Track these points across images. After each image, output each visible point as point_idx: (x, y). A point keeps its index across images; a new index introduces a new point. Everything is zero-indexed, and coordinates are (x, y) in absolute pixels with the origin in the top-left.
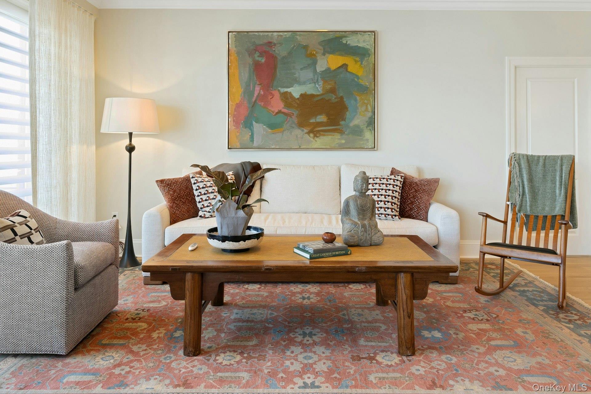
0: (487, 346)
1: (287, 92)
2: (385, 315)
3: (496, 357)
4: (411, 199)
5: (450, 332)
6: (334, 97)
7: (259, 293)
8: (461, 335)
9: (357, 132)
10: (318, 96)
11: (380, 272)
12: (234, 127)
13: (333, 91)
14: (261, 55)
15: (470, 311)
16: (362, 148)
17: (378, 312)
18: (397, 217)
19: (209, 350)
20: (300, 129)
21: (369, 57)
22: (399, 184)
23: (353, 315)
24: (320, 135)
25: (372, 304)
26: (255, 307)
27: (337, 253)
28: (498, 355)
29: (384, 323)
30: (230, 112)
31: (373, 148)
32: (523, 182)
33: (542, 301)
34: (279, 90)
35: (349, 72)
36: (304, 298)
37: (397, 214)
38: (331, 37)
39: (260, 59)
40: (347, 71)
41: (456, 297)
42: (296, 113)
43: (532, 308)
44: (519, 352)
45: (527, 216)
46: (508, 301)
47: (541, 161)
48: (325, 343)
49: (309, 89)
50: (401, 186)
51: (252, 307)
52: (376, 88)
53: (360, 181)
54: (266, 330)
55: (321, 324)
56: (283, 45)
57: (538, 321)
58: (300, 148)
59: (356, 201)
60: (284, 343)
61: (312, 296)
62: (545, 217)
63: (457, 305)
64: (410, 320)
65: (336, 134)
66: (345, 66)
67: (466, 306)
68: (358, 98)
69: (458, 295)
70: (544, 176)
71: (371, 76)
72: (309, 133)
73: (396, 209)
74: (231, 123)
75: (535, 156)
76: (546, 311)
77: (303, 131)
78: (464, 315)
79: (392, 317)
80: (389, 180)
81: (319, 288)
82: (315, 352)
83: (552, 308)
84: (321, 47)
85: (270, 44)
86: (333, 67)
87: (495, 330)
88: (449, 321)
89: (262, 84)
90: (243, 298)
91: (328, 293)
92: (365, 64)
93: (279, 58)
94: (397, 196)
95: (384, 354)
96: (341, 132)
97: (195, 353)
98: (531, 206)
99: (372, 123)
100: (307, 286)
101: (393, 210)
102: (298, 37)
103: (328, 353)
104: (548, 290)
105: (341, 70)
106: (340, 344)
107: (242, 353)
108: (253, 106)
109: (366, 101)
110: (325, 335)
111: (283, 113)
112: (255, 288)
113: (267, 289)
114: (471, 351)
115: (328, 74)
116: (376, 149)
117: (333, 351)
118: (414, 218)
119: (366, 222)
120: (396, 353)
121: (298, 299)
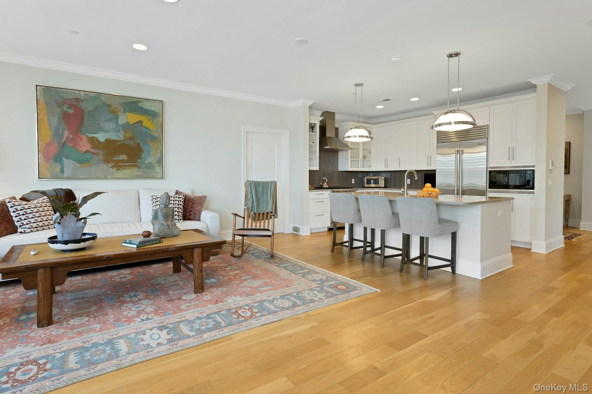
0: (240, 280)
1: (93, 137)
2: (181, 277)
3: (245, 284)
4: (190, 209)
5: (220, 278)
6: (132, 143)
7: (84, 281)
8: (226, 278)
9: (150, 167)
10: (119, 141)
11: (183, 249)
12: (44, 162)
13: (132, 138)
14: (70, 107)
15: (228, 266)
16: (154, 178)
17: (175, 276)
18: (182, 220)
19: (59, 320)
20: (105, 164)
21: (158, 117)
22: (182, 200)
23: (160, 281)
24: (122, 169)
25: (171, 273)
26: (85, 289)
27: (154, 242)
28: (246, 283)
29: (181, 281)
30: (39, 149)
31: (162, 178)
32: (252, 196)
33: (262, 256)
34: (86, 135)
35: (144, 126)
36: (121, 278)
37: (182, 218)
38: (130, 101)
39: (68, 110)
40: (142, 125)
41: (219, 261)
42: (102, 153)
43: (258, 260)
44: (255, 280)
45: (255, 214)
46: (247, 259)
47: (261, 184)
48: (147, 298)
49: (112, 136)
50: (183, 201)
51: (82, 290)
52: (163, 139)
53: (165, 198)
54: (101, 300)
55: (140, 289)
56: (89, 102)
57: (261, 265)
58: (105, 178)
59: (163, 211)
60: (118, 304)
61: (127, 276)
62: (263, 213)
63: (221, 265)
64: (201, 273)
65: (135, 168)
66: (140, 122)
67: (226, 265)
68: (151, 144)
69: (220, 260)
70: (263, 192)
71: (160, 130)
72: (113, 167)
73: (181, 215)
74: (42, 158)
75: (258, 182)
76: (265, 260)
77: (108, 165)
78: (225, 269)
79: (185, 277)
80: (175, 198)
81: (130, 271)
82: (142, 304)
83: (268, 259)
84: (122, 107)
85: (77, 100)
86: (132, 122)
87: (243, 273)
88: (219, 273)
89: (70, 129)
90: (71, 286)
91: (138, 272)
92: (156, 122)
93: (86, 111)
94: (181, 208)
95: (186, 295)
96: (138, 167)
97: (48, 324)
98: (257, 209)
99: (160, 161)
100: (120, 271)
101: (179, 216)
102: (102, 97)
103: (151, 302)
104: (265, 251)
105: (138, 124)
106: (157, 296)
107: (87, 316)
108: (62, 146)
109: (156, 147)
110: (145, 294)
111: (91, 152)
112: (78, 279)
113: (88, 277)
114: (232, 284)
115: (127, 127)
116: (164, 178)
117: (154, 300)
118: (192, 220)
119: (169, 223)
120: (193, 293)
121: (117, 279)
